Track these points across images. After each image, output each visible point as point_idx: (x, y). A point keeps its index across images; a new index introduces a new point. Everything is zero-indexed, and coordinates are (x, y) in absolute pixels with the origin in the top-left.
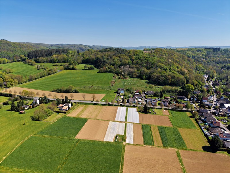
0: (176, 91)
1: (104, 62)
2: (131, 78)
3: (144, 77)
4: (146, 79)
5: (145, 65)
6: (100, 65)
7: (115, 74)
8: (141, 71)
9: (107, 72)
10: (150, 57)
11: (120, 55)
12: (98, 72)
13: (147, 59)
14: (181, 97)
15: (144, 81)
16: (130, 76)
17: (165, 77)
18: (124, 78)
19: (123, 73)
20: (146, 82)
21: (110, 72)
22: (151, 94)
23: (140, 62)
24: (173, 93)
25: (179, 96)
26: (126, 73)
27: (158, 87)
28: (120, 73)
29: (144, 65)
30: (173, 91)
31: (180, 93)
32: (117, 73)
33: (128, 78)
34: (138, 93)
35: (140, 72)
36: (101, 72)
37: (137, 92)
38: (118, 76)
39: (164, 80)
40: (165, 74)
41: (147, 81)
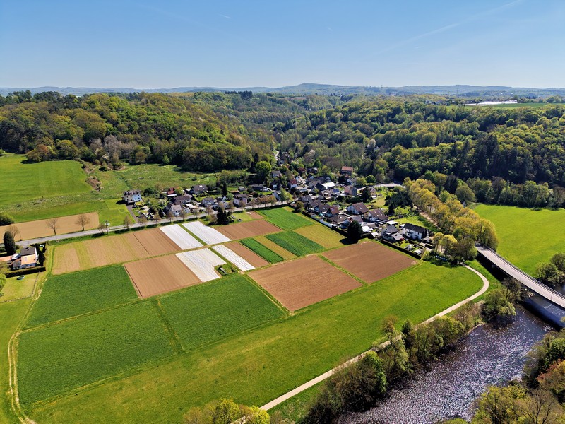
0: (243, 177)
1: (31, 134)
2: (132, 164)
3: (166, 158)
4: (171, 163)
5: (153, 131)
6: (19, 142)
7: (83, 161)
8: (151, 147)
9: (52, 157)
10: (155, 112)
11: (68, 111)
12: (24, 162)
13: (151, 117)
14: (257, 186)
15: (169, 167)
16: (128, 162)
17: (213, 152)
18: (115, 167)
19: (105, 157)
20: (175, 170)
21: (62, 157)
22: (201, 192)
23: (137, 127)
24: (240, 183)
25: (254, 186)
26: (116, 156)
27: (207, 176)
28: (98, 157)
29: (150, 133)
30: (238, 180)
31: (251, 180)
32: (88, 158)
33: (125, 167)
34: (174, 193)
35: (148, 148)
36: (36, 162)
37: (171, 192)
38: (95, 164)
39: (214, 160)
40: (210, 147)
41: (175, 166)
